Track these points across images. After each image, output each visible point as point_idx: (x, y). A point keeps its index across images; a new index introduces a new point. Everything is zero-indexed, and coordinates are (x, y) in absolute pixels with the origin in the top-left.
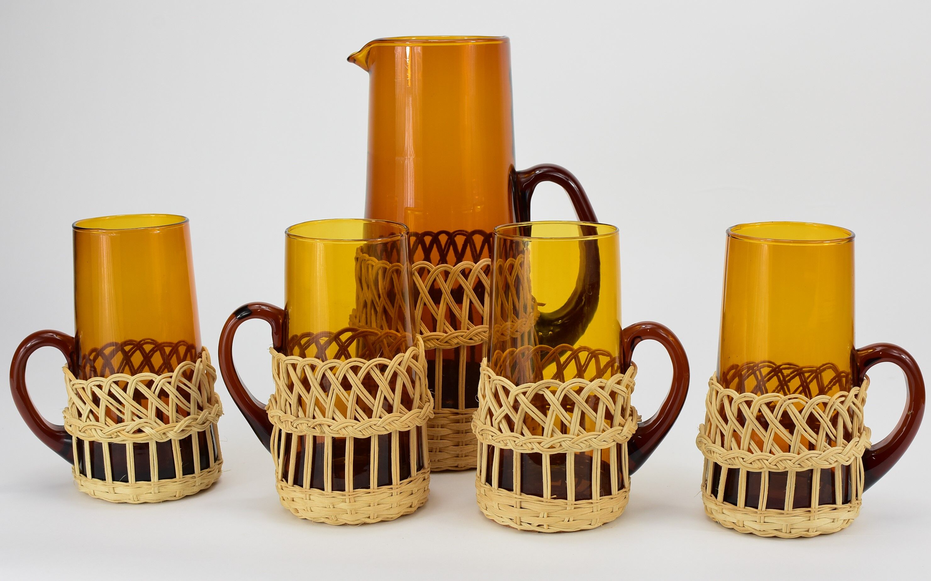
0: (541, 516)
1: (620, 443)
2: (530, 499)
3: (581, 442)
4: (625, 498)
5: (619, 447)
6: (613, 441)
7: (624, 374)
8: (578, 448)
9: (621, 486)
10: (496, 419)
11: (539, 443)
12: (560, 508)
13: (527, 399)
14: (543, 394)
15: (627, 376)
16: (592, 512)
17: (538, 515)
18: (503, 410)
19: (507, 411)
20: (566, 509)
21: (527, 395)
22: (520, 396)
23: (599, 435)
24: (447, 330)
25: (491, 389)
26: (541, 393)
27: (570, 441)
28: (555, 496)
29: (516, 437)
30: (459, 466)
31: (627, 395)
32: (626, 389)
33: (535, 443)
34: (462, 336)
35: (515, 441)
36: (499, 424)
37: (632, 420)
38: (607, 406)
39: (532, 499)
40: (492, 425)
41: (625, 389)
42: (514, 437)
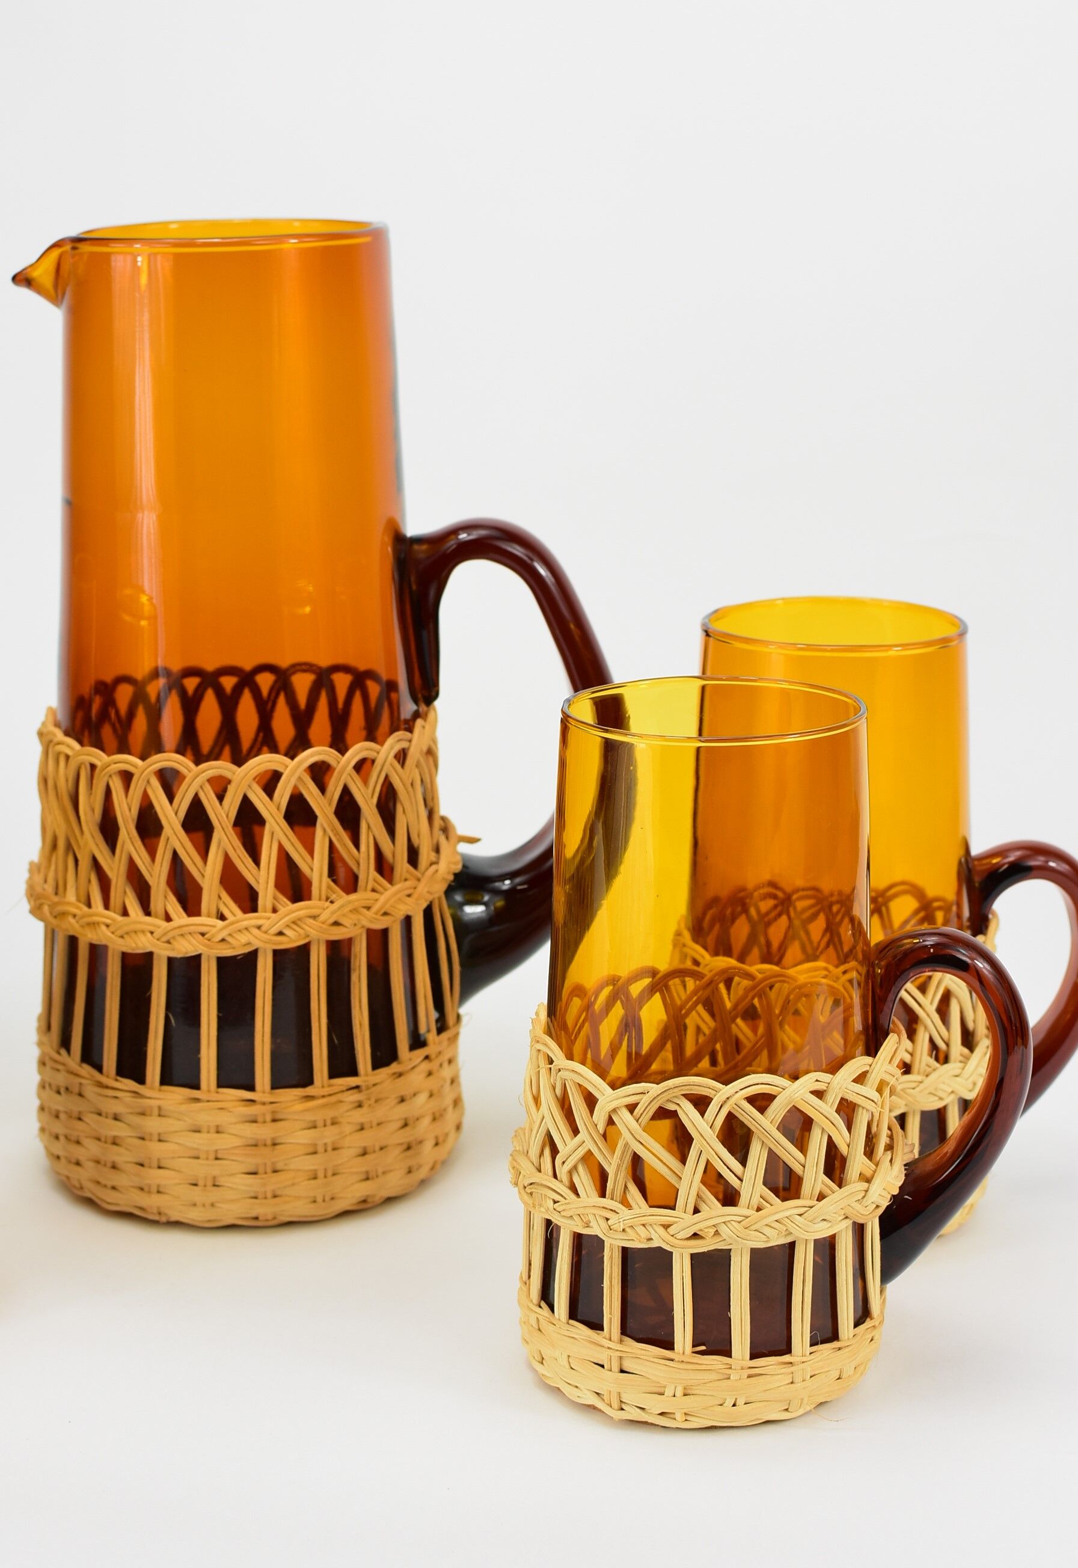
0: (669, 1392)
1: (861, 1221)
2: (643, 1352)
3: (766, 1225)
4: (872, 1340)
5: (859, 1230)
6: (844, 1217)
7: (875, 1057)
8: (758, 1239)
9: (863, 1314)
10: (564, 1163)
11: (666, 1227)
12: (714, 1376)
13: (637, 1121)
14: (676, 1111)
15: (880, 1062)
16: (792, 1383)
17: (661, 1390)
18: (581, 1141)
19: (590, 1145)
20: (729, 1378)
21: (637, 1111)
22: (619, 1113)
23: (811, 1207)
24: (226, 913)
25: (554, 1089)
26: (671, 1107)
27: (740, 1222)
28: (703, 1348)
29: (611, 1210)
30: (260, 1218)
31: (879, 1109)
32: (877, 1094)
33: (654, 1226)
34: (259, 927)
35: (607, 1219)
36: (570, 1173)
37: (891, 1161)
38: (830, 1137)
39: (647, 1353)
40: (555, 1176)
41: (875, 1096)
42: (606, 1208)
